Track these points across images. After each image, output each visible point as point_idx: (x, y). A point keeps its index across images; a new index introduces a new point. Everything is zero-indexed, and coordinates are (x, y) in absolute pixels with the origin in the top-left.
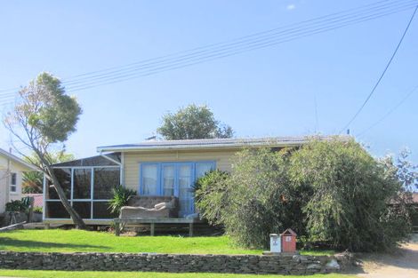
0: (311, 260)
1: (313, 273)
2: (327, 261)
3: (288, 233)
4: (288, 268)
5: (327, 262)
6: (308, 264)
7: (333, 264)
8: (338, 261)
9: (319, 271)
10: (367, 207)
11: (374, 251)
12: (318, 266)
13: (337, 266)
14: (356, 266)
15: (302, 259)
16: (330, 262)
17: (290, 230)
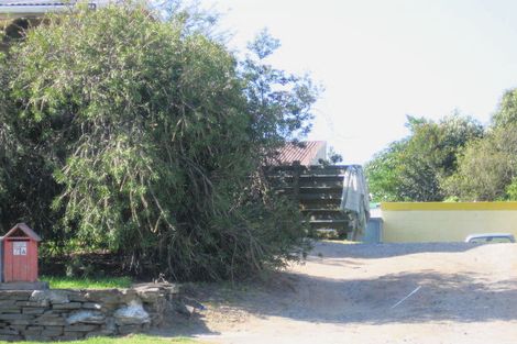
0: (78, 302)
1: (83, 336)
2: (120, 303)
3: (20, 233)
4: (19, 322)
5: (117, 306)
6: (69, 311)
7: (134, 311)
8: (146, 304)
9: (97, 329)
10: (210, 169)
11: (225, 278)
12: (95, 318)
13: (144, 315)
14: (188, 314)
15: (55, 298)
16: (126, 305)
17: (24, 227)
